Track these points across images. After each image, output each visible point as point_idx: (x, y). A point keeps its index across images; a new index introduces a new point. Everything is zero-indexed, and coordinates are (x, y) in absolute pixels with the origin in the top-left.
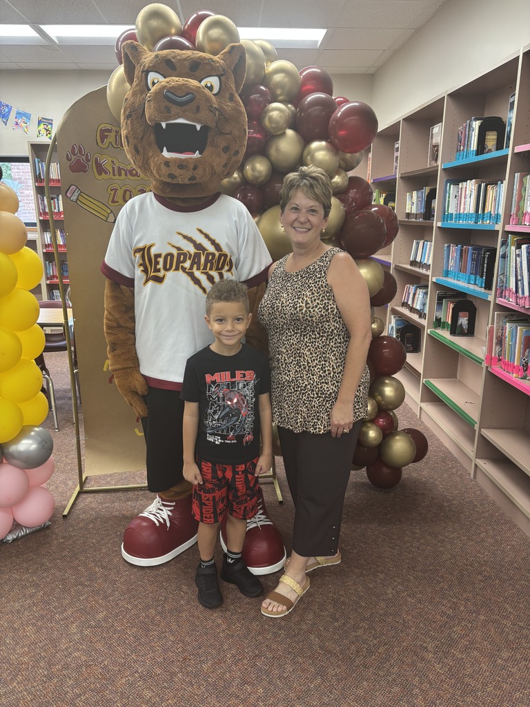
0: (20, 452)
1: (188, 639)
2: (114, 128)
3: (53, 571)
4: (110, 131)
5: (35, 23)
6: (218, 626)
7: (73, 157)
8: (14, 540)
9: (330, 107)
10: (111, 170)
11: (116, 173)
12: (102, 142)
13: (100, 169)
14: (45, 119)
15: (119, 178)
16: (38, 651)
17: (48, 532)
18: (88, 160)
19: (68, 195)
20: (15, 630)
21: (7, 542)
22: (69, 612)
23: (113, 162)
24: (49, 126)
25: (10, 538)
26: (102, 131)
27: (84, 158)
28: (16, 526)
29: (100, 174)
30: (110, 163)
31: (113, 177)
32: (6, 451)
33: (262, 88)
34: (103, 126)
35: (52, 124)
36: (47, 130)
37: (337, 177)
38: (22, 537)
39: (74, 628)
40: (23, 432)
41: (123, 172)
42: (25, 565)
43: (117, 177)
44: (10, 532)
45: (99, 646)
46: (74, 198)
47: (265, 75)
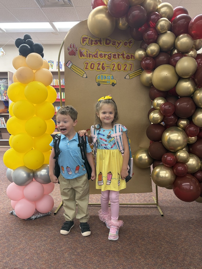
0: (41, 175)
1: (124, 263)
2: (88, 37)
3: (54, 231)
4: (86, 38)
5: (51, 22)
6: (140, 259)
7: (71, 49)
8: (36, 219)
9: (188, 19)
10: (86, 55)
11: (88, 56)
12: (83, 43)
13: (81, 54)
14: (51, 61)
15: (89, 58)
16: (50, 263)
17: (50, 217)
18: (77, 50)
19: (67, 65)
20: (38, 254)
21: (32, 219)
22: (64, 248)
23: (87, 51)
24: (52, 64)
25: (34, 217)
26: (83, 38)
27: (75, 49)
28: (37, 212)
29: (81, 56)
30: (86, 52)
31: (87, 58)
32: (35, 174)
33: (156, 12)
34: (84, 36)
37: (191, 52)
38: (39, 218)
39: (66, 255)
40: (43, 167)
41: (91, 56)
42: (41, 228)
43: (88, 58)
44: (33, 215)
45: (80, 263)
46: (69, 67)
47: (157, 9)
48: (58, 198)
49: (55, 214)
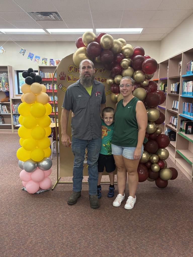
0: (43, 165)
1: (94, 220)
2: (74, 66)
3: (52, 202)
4: (72, 67)
5: (44, 28)
6: (104, 218)
7: (61, 76)
8: (40, 193)
9: (142, 59)
10: (72, 79)
11: (74, 80)
12: (70, 70)
13: (69, 79)
14: (45, 58)
15: (75, 81)
16: (51, 220)
17: (49, 192)
18: (65, 76)
19: (59, 87)
20: (43, 215)
21: (37, 194)
22: (59, 212)
23: (73, 77)
24: (46, 61)
25: (38, 192)
26: (70, 67)
27: (64, 75)
28: (40, 189)
29: (69, 80)
30: (72, 77)
31: (73, 81)
32: (39, 164)
33: (121, 54)
34: (71, 66)
35: (47, 60)
36: (45, 62)
37: (145, 81)
38: (42, 192)
39: (60, 216)
40: (44, 159)
41: (76, 80)
42: (44, 200)
43: (74, 81)
44: (38, 191)
45: (68, 220)
46: (61, 88)
47: (122, 50)
48: (54, 178)
49: (52, 190)
